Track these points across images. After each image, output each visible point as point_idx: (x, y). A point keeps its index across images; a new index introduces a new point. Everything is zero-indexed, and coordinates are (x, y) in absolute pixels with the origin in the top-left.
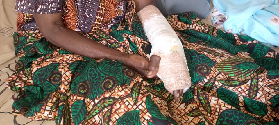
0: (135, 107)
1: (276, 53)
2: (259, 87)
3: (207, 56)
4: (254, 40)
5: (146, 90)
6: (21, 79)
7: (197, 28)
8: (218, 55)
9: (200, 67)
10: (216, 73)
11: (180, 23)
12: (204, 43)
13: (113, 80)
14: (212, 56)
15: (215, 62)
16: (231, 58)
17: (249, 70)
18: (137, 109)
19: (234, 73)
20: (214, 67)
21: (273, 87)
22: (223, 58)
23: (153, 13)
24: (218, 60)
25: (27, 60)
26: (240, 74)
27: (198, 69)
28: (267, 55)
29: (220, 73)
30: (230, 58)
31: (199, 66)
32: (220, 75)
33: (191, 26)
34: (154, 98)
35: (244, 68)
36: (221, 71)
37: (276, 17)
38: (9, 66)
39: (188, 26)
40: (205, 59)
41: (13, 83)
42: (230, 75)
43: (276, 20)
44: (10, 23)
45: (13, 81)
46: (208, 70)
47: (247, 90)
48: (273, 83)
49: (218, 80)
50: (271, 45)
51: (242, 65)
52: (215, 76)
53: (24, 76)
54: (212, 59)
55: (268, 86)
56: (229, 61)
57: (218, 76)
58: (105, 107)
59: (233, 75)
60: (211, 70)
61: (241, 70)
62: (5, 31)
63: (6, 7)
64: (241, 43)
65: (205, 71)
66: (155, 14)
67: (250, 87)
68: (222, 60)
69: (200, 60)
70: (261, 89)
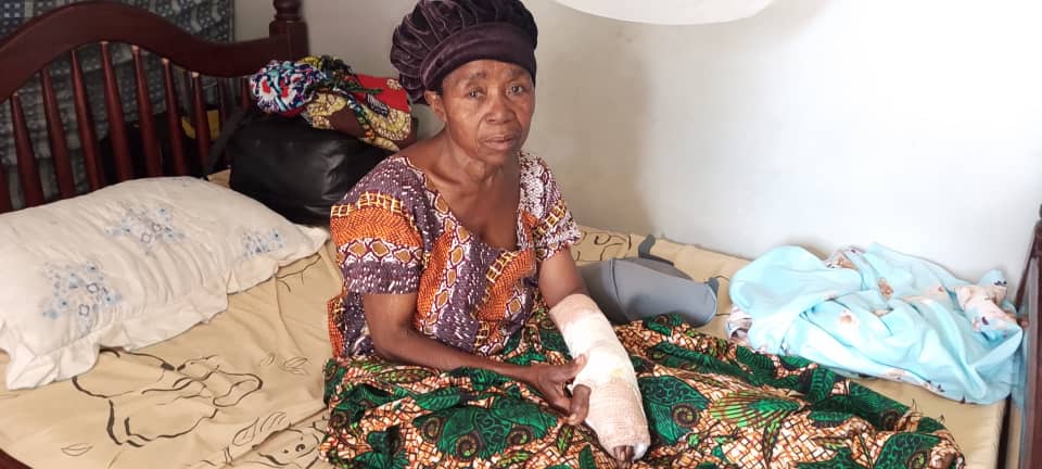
0: (562, 460)
1: (847, 384)
2: (780, 437)
3: (695, 389)
4: (811, 362)
5: (581, 438)
6: (346, 444)
7: (683, 342)
8: (716, 384)
9: (680, 410)
10: (711, 423)
11: (648, 333)
12: (694, 367)
13: (525, 430)
14: (705, 387)
15: (709, 400)
16: (743, 391)
17: (776, 411)
18: (566, 464)
19: (748, 420)
20: (705, 411)
21: (821, 443)
22: (725, 391)
23: (583, 308)
24: (716, 395)
25: (355, 408)
26: (758, 421)
27: (676, 414)
28: (834, 391)
29: (719, 422)
30: (740, 391)
31: (677, 408)
32: (719, 426)
33: (670, 339)
34: (595, 452)
35: (767, 408)
36: (720, 418)
37: (848, 312)
38: (314, 424)
39: (664, 338)
40: (689, 394)
41: (333, 452)
42: (739, 425)
43: (849, 318)
44: (300, 350)
45: (332, 448)
46: (694, 416)
47: (759, 442)
48: (824, 436)
49: (714, 437)
50: (853, 373)
51: (763, 402)
52: (708, 428)
53: (350, 436)
54: (702, 392)
55: (813, 439)
56: (738, 397)
57: (715, 428)
58: (514, 462)
59: (745, 423)
60: (701, 417)
61: (761, 412)
62: (295, 365)
63: (287, 320)
64: (787, 372)
65: (690, 418)
66: (586, 312)
67: (764, 436)
68: (723, 393)
69: (680, 397)
70: (784, 442)
